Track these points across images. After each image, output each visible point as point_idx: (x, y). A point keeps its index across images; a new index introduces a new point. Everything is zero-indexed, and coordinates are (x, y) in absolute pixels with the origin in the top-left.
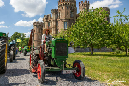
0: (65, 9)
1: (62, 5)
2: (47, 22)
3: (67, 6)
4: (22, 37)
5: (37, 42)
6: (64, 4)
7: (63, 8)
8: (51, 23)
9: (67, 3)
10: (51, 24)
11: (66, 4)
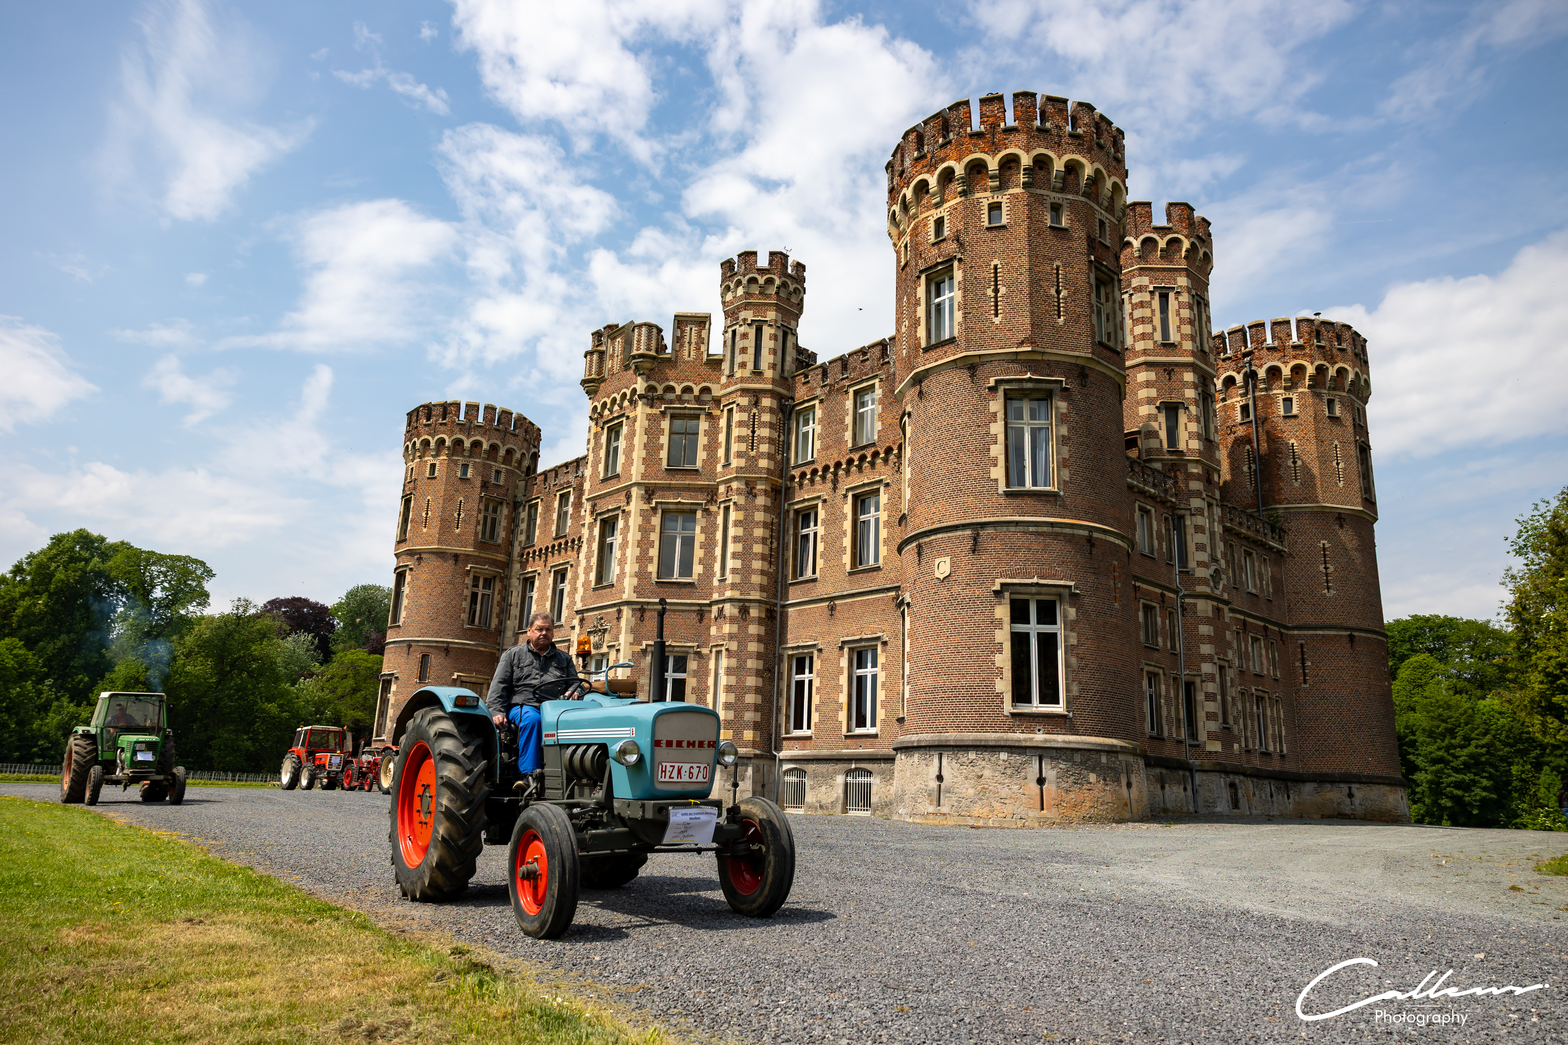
0: (1022, 231)
1: (977, 168)
2: (650, 398)
3: (1056, 197)
4: (158, 593)
5: (435, 660)
6: (1010, 163)
7: (995, 207)
8: (703, 425)
9: (1059, 165)
10: (702, 440)
11: (1042, 163)
